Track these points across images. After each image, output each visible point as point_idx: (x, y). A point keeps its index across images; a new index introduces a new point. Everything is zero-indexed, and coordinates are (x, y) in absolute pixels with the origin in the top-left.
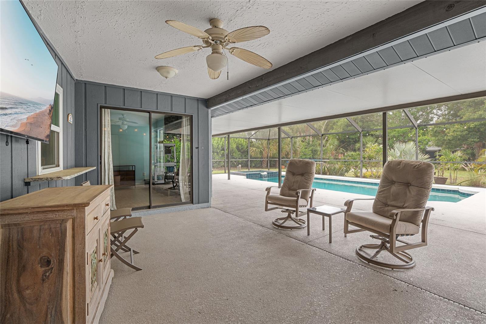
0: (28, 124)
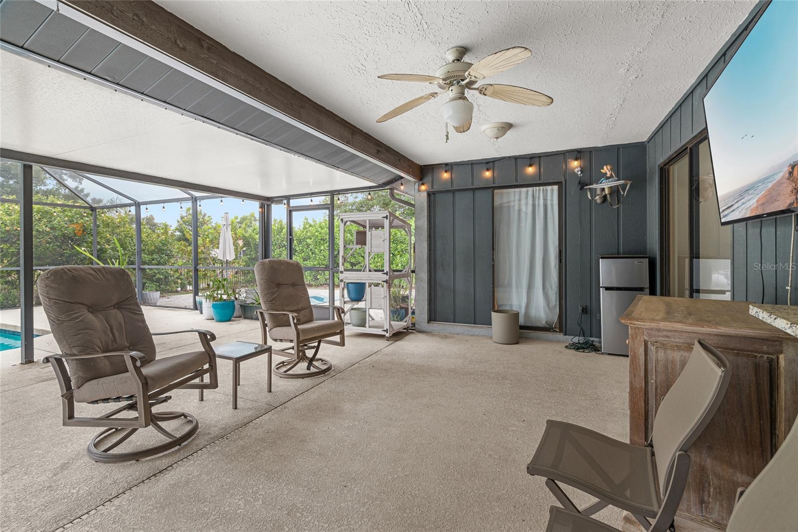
0: (759, 206)
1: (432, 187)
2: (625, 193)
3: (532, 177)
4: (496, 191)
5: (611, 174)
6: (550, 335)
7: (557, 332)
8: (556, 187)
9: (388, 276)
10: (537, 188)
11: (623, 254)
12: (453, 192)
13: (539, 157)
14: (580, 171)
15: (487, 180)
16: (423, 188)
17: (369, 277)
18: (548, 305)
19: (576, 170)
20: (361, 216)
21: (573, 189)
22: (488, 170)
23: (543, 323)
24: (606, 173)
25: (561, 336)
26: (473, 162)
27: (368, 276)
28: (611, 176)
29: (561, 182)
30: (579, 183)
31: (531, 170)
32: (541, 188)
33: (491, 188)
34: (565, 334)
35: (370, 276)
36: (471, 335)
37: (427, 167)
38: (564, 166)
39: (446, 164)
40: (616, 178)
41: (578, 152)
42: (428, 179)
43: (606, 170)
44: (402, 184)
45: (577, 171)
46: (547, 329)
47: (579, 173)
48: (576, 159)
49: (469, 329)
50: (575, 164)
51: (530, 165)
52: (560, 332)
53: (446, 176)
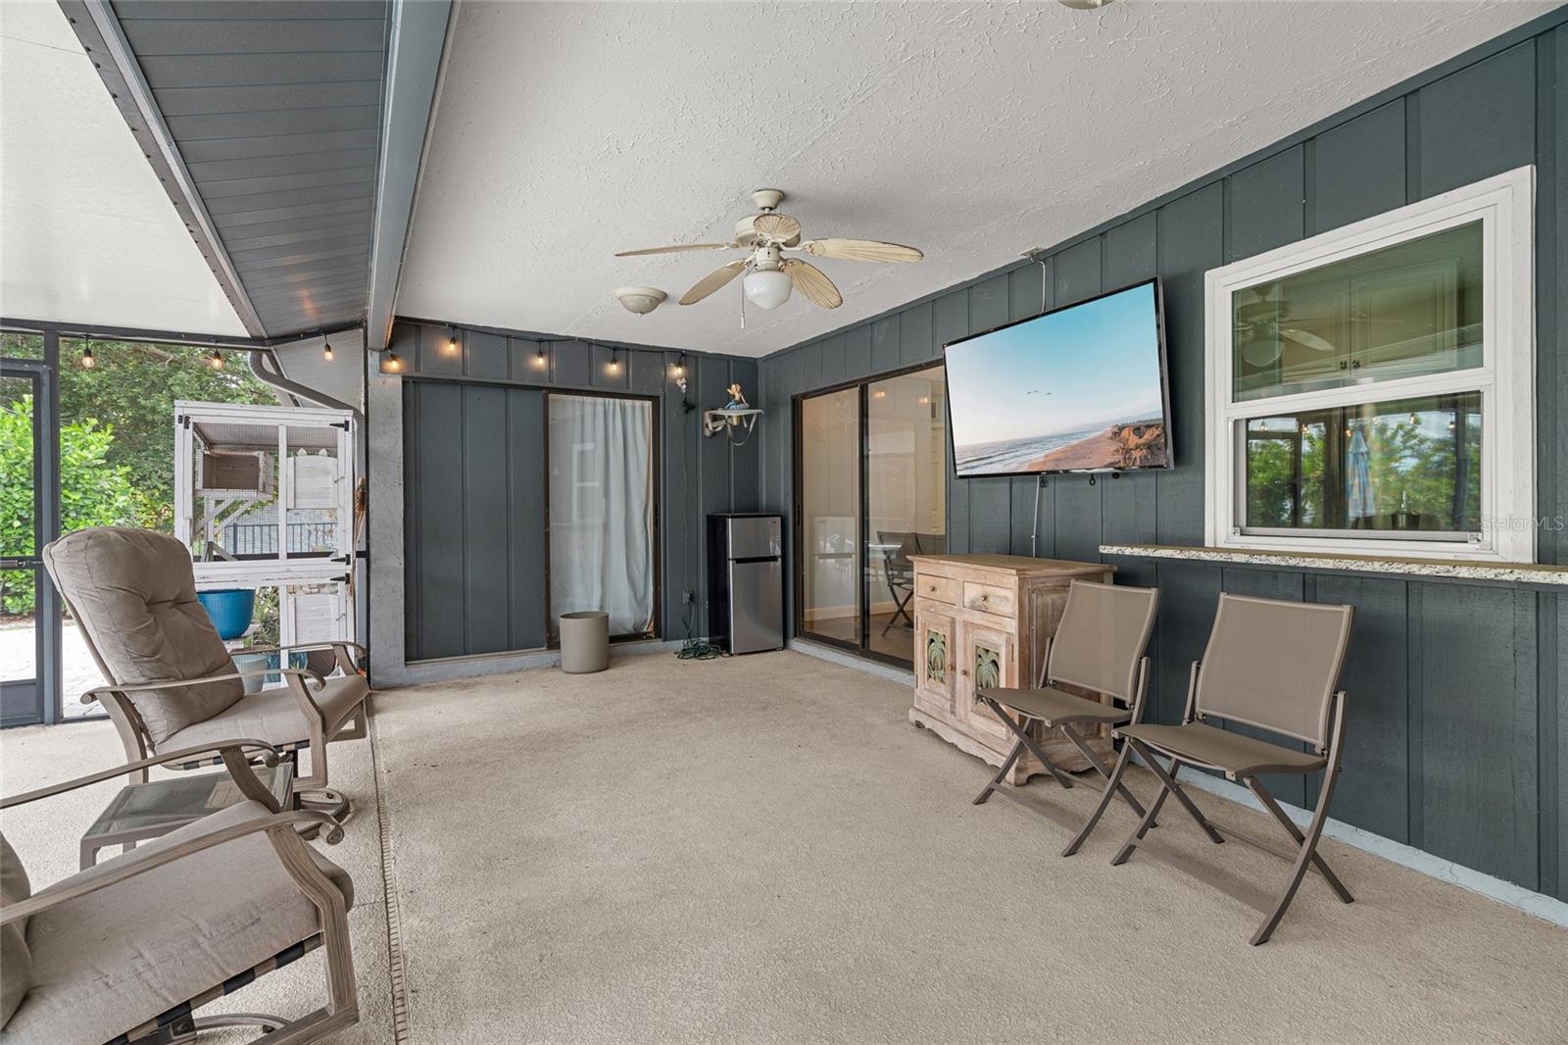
1: (417, 367)
2: (751, 427)
3: (613, 381)
4: (551, 396)
5: (740, 398)
6: (642, 646)
7: (651, 638)
8: (648, 404)
9: (350, 567)
10: (611, 400)
11: (736, 511)
12: (462, 384)
13: (627, 350)
14: (686, 384)
15: (538, 373)
16: (394, 365)
17: (289, 571)
18: (635, 595)
19: (679, 382)
20: (257, 415)
21: (674, 410)
22: (541, 354)
23: (629, 628)
24: (734, 396)
25: (658, 644)
26: (510, 334)
27: (284, 569)
28: (740, 402)
29: (658, 398)
30: (685, 402)
31: (613, 369)
32: (617, 401)
33: (543, 391)
34: (665, 640)
35: (292, 568)
36: (508, 672)
37: (406, 322)
38: (663, 373)
39: (454, 326)
40: (747, 405)
41: (683, 355)
42: (408, 347)
43: (734, 390)
44: (328, 348)
45: (681, 384)
46: (637, 636)
47: (684, 387)
48: (679, 365)
49: (503, 660)
50: (677, 372)
51: (614, 361)
52: (656, 638)
53: (451, 349)
